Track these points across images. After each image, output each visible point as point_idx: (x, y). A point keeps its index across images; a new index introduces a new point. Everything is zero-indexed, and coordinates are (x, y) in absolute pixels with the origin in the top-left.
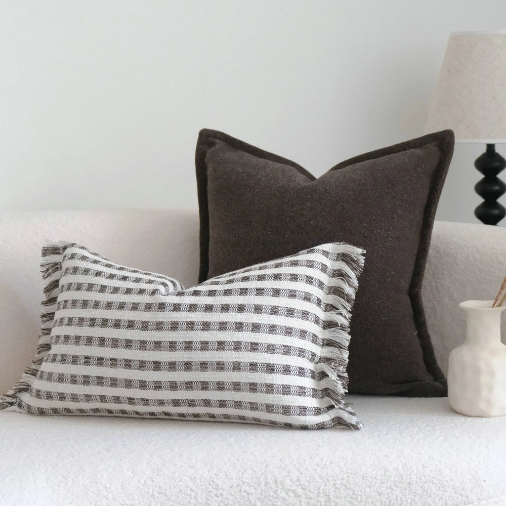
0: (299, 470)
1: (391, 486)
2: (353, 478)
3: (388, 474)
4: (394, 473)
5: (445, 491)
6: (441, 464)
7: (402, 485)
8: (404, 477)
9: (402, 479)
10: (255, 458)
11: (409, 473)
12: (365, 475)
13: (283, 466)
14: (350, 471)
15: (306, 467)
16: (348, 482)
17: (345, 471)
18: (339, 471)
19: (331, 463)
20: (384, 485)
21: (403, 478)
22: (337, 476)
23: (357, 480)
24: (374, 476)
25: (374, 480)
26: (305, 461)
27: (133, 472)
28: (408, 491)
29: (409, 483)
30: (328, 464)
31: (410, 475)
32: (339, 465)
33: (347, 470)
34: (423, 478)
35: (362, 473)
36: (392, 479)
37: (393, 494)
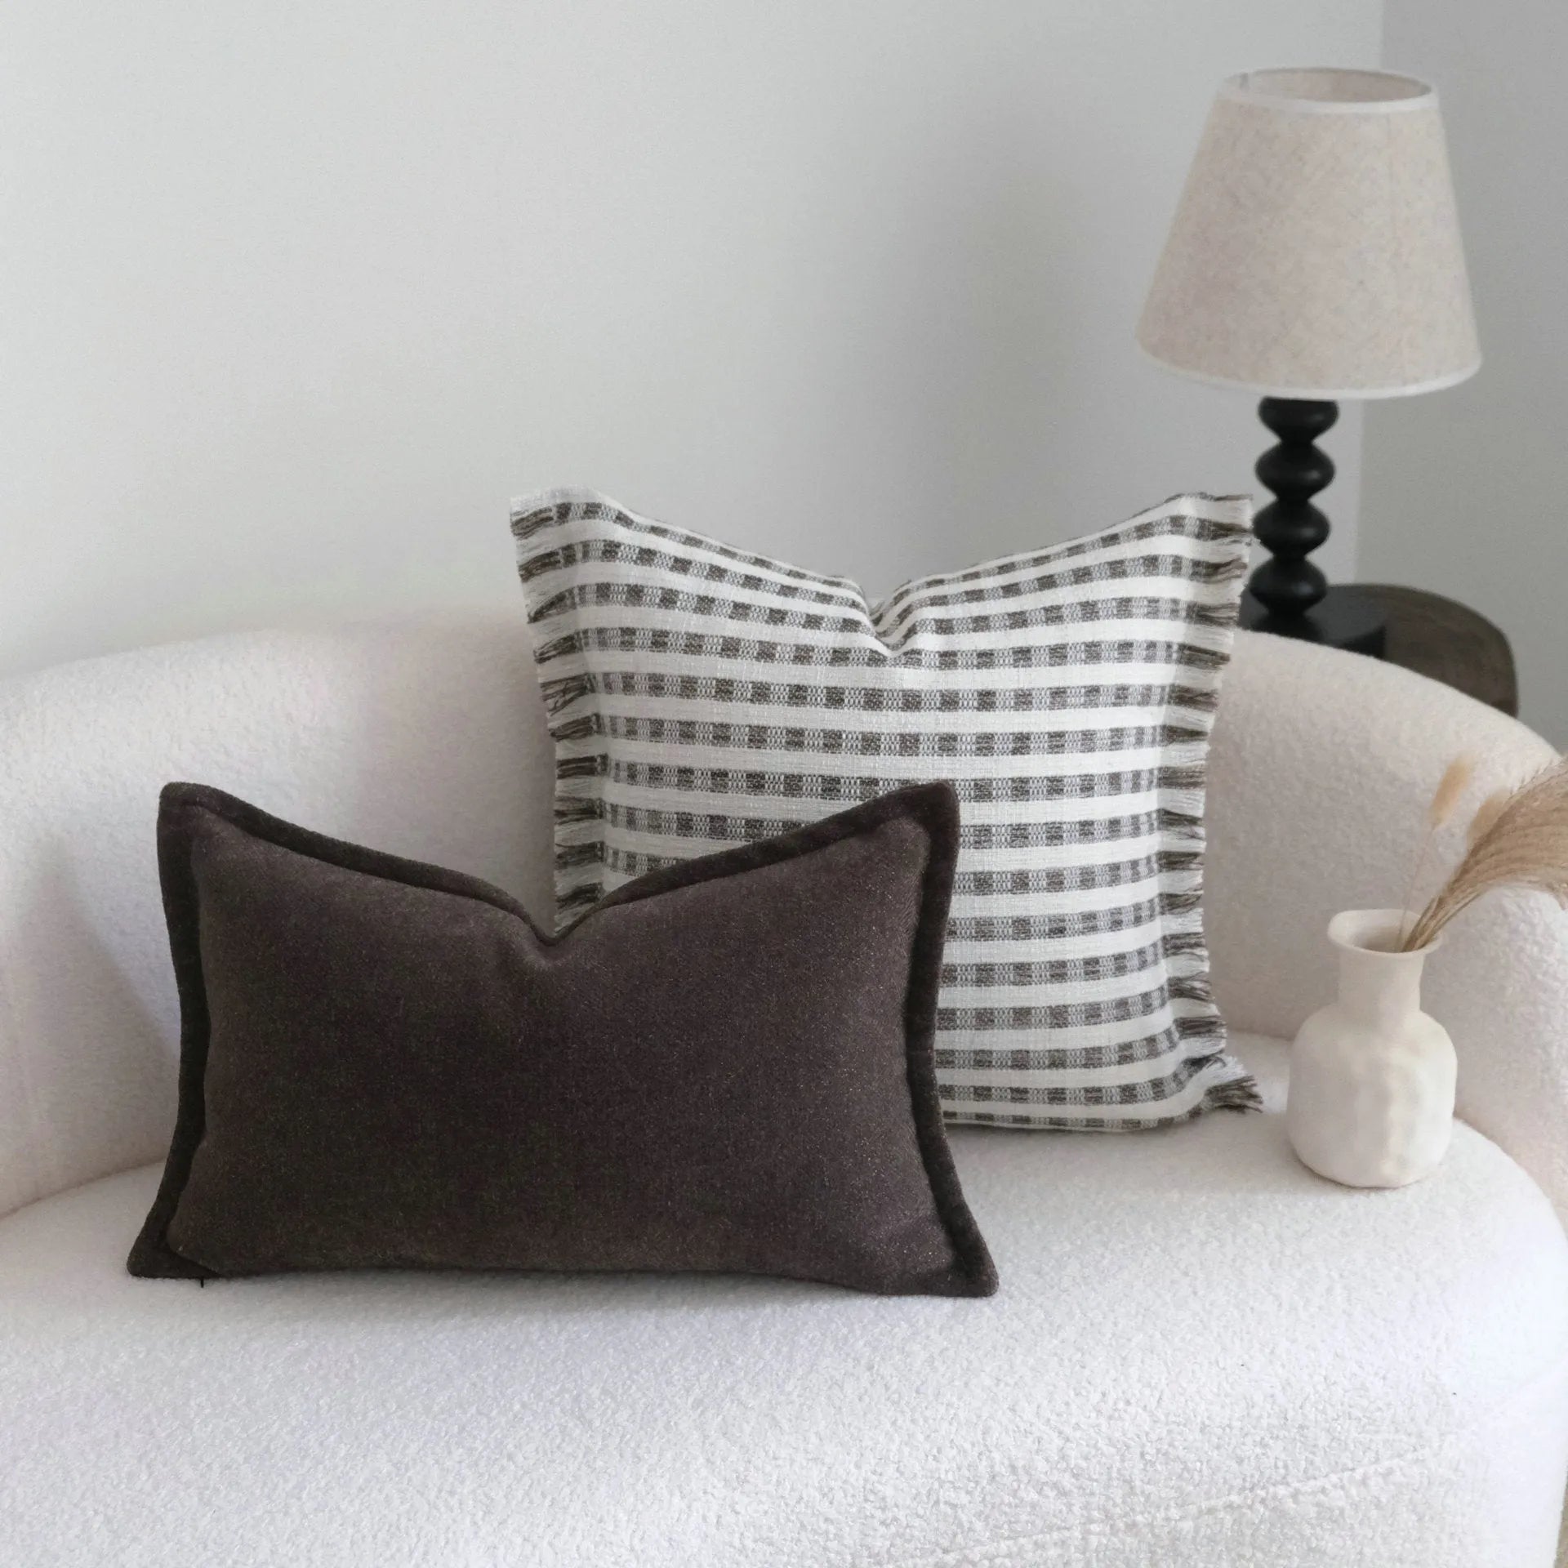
0: (1060, 1433)
1: (1263, 1439)
2: (1181, 1434)
3: (1255, 1412)
4: (1268, 1406)
5: (1377, 1432)
6: (1363, 1368)
7: (1286, 1434)
8: (1290, 1414)
9: (1286, 1419)
10: (952, 1412)
11: (1298, 1403)
12: (1207, 1422)
13: (1022, 1426)
14: (1172, 1418)
15: (1074, 1421)
16: (1171, 1445)
17: (1163, 1418)
18: (1148, 1419)
19: (1128, 1403)
20: (1249, 1440)
21: (1288, 1417)
22: (1147, 1434)
23: (1191, 1438)
24: (1226, 1422)
25: (1228, 1430)
26: (1067, 1404)
27: (683, 1497)
28: (1299, 1444)
29: (1301, 1427)
30: (1121, 1405)
31: (1301, 1408)
32: (1145, 1406)
33: (1167, 1415)
34: (1329, 1410)
35: (1199, 1419)
36: (1264, 1422)
37: (1268, 1457)
